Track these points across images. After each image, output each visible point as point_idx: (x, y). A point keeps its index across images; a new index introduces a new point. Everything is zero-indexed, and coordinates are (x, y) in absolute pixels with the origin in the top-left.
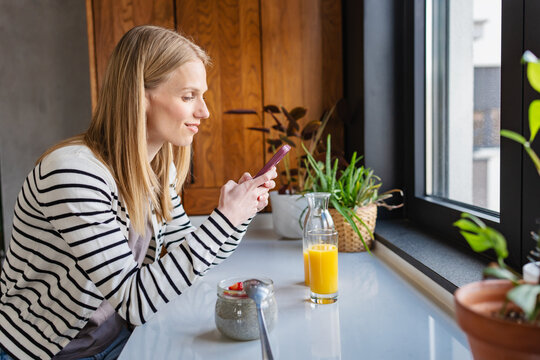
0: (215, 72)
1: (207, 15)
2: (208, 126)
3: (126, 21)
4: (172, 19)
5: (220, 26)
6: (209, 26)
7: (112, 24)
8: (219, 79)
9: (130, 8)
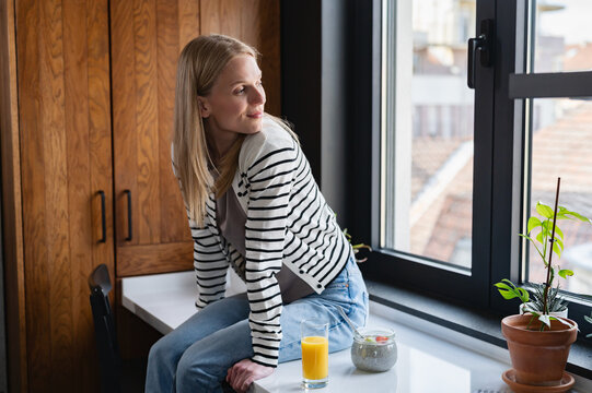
0: (153, 117)
1: (145, 54)
2: (145, 176)
3: (54, 57)
4: (107, 55)
5: (158, 65)
6: (148, 65)
7: (38, 61)
8: (157, 123)
9: (60, 41)
